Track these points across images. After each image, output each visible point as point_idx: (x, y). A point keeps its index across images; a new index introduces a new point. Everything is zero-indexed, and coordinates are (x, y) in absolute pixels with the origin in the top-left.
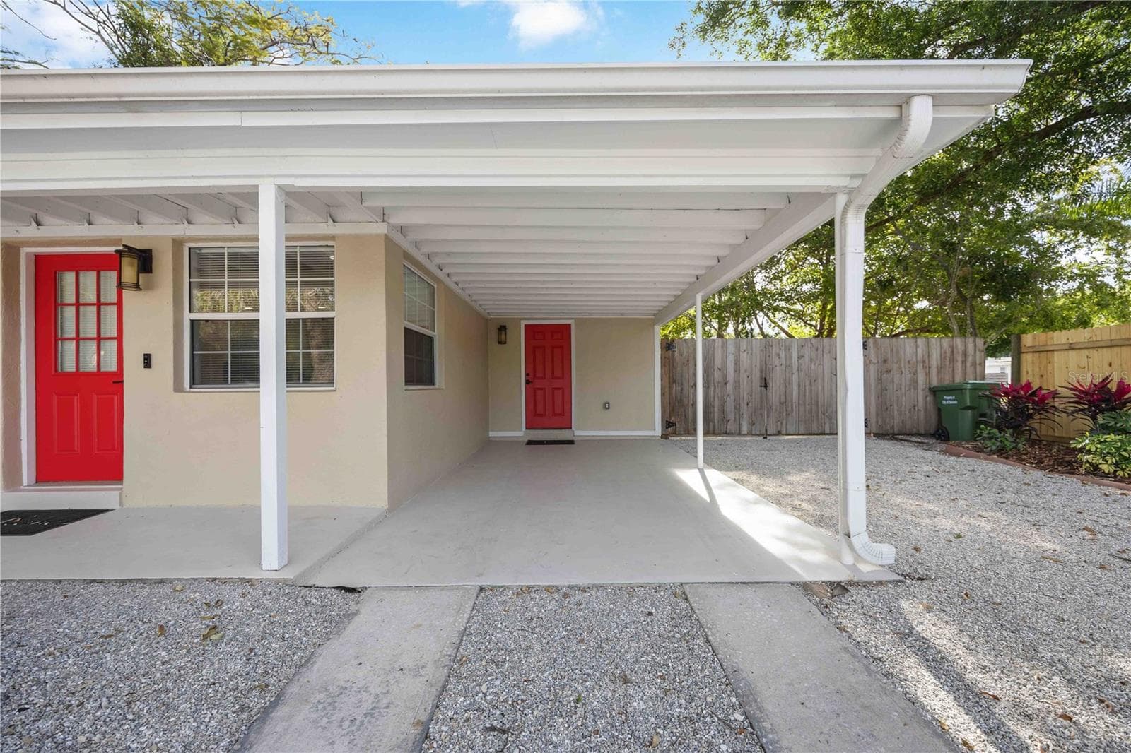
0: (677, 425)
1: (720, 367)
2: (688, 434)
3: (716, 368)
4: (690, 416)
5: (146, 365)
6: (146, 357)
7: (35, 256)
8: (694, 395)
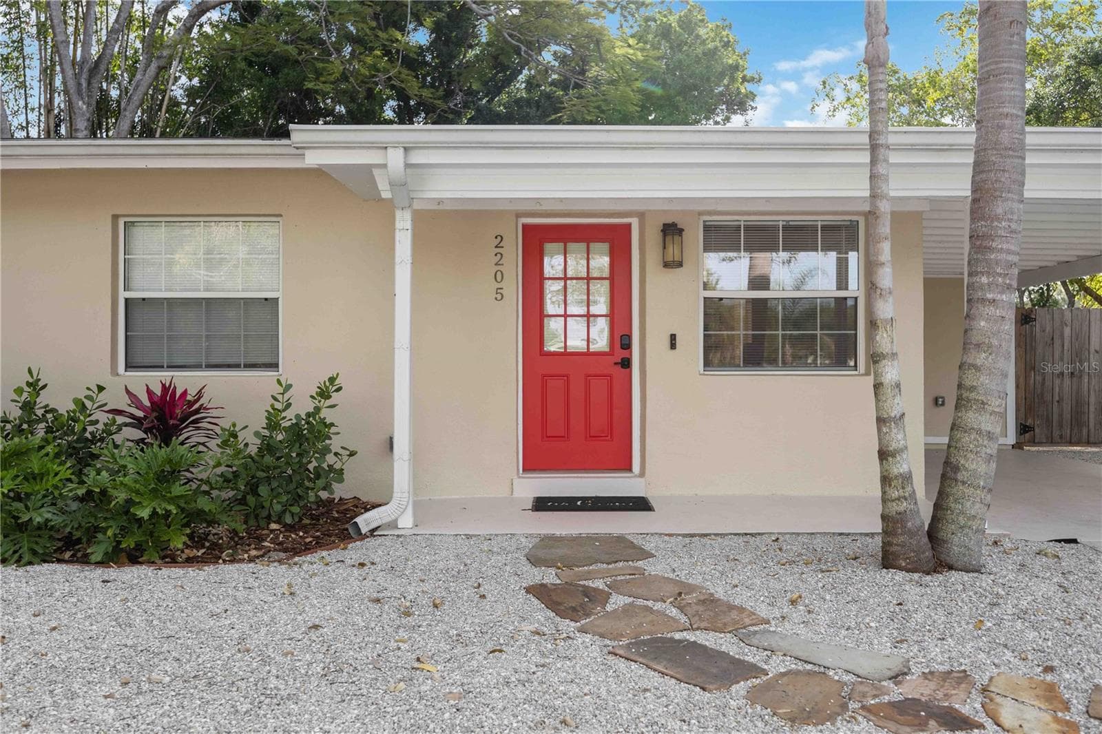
0: (1037, 430)
1: (1098, 349)
2: (1052, 442)
3: (1092, 350)
4: (1056, 417)
5: (673, 346)
6: (673, 338)
7: (525, 227)
8: (1061, 387)
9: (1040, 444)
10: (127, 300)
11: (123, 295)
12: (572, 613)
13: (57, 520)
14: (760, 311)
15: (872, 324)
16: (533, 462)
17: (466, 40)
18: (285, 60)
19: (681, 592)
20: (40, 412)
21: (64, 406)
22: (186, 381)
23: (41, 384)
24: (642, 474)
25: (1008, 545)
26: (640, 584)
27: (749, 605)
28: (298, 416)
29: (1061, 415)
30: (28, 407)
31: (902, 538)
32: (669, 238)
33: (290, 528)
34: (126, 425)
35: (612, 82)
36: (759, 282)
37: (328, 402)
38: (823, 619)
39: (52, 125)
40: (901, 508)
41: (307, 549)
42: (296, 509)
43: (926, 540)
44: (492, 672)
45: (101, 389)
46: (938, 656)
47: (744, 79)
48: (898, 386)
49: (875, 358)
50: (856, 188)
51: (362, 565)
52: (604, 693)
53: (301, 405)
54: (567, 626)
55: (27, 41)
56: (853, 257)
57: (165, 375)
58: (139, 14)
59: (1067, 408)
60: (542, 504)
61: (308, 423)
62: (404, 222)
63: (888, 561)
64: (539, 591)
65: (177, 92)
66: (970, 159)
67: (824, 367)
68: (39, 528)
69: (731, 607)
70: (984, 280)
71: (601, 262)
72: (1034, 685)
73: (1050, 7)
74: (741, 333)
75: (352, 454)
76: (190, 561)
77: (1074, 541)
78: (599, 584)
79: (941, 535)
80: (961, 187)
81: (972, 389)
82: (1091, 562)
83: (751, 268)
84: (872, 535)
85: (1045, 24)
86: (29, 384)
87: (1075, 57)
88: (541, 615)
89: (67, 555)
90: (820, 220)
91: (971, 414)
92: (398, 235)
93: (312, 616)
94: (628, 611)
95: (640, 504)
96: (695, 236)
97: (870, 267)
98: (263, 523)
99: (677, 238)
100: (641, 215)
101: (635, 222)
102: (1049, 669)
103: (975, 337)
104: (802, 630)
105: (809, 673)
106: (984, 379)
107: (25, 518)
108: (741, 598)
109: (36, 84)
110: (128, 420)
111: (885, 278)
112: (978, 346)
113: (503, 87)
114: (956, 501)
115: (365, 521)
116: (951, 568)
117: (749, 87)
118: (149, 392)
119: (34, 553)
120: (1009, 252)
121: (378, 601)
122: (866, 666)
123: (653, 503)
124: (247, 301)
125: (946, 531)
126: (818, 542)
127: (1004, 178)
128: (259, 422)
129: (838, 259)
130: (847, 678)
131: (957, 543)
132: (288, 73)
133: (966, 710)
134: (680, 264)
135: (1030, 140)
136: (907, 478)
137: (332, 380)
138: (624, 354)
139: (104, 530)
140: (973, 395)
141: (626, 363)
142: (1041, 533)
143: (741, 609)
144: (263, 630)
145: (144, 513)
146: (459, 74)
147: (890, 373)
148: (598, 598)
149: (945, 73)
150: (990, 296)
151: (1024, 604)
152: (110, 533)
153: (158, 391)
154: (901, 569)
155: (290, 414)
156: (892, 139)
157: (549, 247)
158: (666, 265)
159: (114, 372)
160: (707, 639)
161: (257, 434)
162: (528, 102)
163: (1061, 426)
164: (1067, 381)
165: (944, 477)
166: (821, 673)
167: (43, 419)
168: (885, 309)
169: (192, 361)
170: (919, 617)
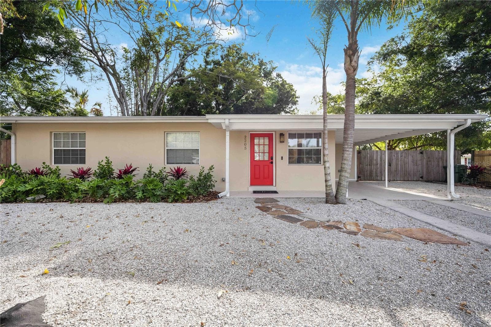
0: (362, 177)
2: (365, 180)
4: (366, 174)
5: (282, 159)
6: (282, 157)
7: (251, 134)
8: (367, 168)
9: (362, 180)
10: (167, 149)
11: (166, 148)
12: (266, 211)
13: (162, 194)
14: (300, 152)
15: (324, 155)
16: (252, 184)
17: (232, 88)
18: (191, 94)
19: (286, 208)
20: (152, 173)
21: (157, 172)
22: (182, 166)
23: (152, 167)
24: (275, 186)
25: (352, 200)
26: (278, 206)
27: (299, 210)
28: (205, 174)
29: (367, 174)
30: (150, 172)
31: (330, 198)
32: (281, 136)
33: (205, 196)
34: (170, 175)
35: (266, 98)
36: (300, 145)
37: (212, 171)
38: (314, 212)
39: (138, 108)
40: (329, 192)
41: (209, 200)
42: (206, 193)
43: (334, 198)
44: (252, 220)
45: (165, 168)
46: (336, 218)
47: (296, 97)
48: (329, 167)
49: (324, 162)
50: (320, 127)
51: (222, 203)
52: (274, 223)
53: (206, 171)
54: (265, 213)
55: (131, 89)
56: (320, 140)
57: (179, 165)
58: (157, 82)
59: (368, 172)
60: (255, 192)
61: (207, 175)
62: (228, 134)
63: (327, 202)
64: (258, 207)
65: (165, 100)
66: (343, 121)
67: (314, 163)
68: (158, 195)
69: (296, 210)
70: (346, 146)
71: (267, 141)
72: (354, 223)
73: (366, 80)
74: (296, 156)
75: (216, 181)
76: (187, 202)
77: (366, 199)
78: (270, 206)
79: (337, 197)
80: (342, 126)
81: (344, 168)
82: (369, 203)
83: (298, 142)
84: (324, 198)
85: (365, 84)
86: (150, 167)
87: (371, 93)
88: (259, 211)
89: (163, 201)
90: (313, 132)
91: (343, 173)
92: (226, 137)
93: (216, 211)
94: (276, 211)
95: (276, 192)
96: (287, 136)
97: (324, 143)
98: (199, 195)
99: (283, 137)
100: (275, 131)
101: (274, 133)
102: (357, 221)
103: (344, 158)
104: (310, 214)
105: (311, 221)
106: (346, 166)
107: (156, 194)
108: (298, 209)
109: (133, 98)
110: (170, 174)
111: (326, 146)
112: (345, 159)
113: (240, 99)
114: (340, 190)
115: (220, 195)
116: (339, 203)
117: (297, 99)
118: (175, 169)
119: (157, 200)
120: (351, 141)
121: (227, 209)
122: (322, 220)
123: (278, 192)
124: (192, 150)
125: (338, 196)
126: (313, 199)
127: (350, 126)
128: (198, 175)
129: (317, 141)
130: (318, 222)
131: (340, 198)
132: (192, 97)
133: (340, 227)
134: (284, 142)
135: (356, 117)
136: (331, 186)
137: (212, 166)
138: (272, 161)
139: (171, 196)
140: (344, 169)
141: (272, 163)
142: (359, 198)
143: (298, 211)
144: (208, 214)
145: (179, 193)
146: (230, 96)
147: (327, 165)
148: (270, 209)
149: (342, 95)
150: (347, 150)
151: (353, 210)
152: (172, 196)
153: (176, 169)
154: (329, 203)
155: (204, 173)
156: (328, 117)
157: (255, 138)
158: (281, 142)
159: (165, 165)
160: (292, 215)
161: (197, 177)
162: (246, 103)
163: (367, 177)
164: (368, 166)
165: (338, 185)
166: (314, 221)
167: (153, 174)
168: (326, 152)
169: (180, 162)
170: (333, 212)
